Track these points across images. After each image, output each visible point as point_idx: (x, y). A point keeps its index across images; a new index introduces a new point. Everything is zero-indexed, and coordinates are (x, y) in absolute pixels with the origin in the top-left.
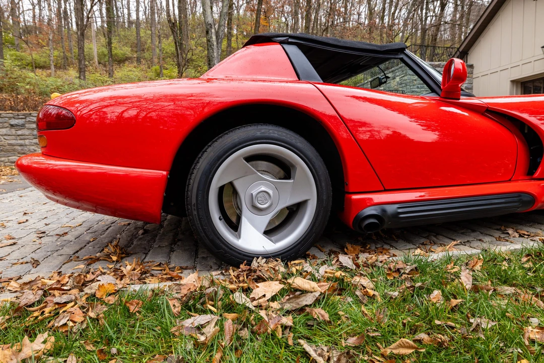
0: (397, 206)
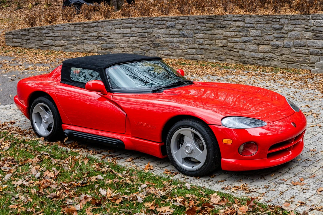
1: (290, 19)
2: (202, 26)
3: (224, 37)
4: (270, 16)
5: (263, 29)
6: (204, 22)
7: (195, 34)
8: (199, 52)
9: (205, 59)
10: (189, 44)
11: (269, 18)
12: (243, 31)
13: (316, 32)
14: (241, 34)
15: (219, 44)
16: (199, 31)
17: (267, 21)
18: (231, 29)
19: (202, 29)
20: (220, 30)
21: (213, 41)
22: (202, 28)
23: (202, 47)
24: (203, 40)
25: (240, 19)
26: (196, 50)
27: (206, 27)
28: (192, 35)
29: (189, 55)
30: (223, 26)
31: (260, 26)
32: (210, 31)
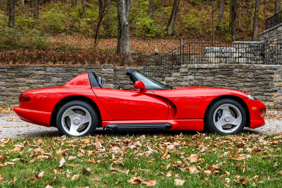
0: (117, 125)
1: (86, 68)
2: (3, 75)
3: (27, 84)
5: (64, 77)
6: (6, 71)
8: (1, 98)
9: (7, 104)
11: (68, 67)
12: (45, 79)
13: (107, 78)
14: (44, 81)
15: (22, 90)
17: (67, 70)
18: (34, 77)
19: (4, 78)
20: (22, 78)
21: (15, 88)
22: (4, 76)
23: (4, 94)
24: (5, 87)
25: (42, 68)
27: (7, 76)
30: (26, 75)
31: (61, 74)
32: (12, 79)
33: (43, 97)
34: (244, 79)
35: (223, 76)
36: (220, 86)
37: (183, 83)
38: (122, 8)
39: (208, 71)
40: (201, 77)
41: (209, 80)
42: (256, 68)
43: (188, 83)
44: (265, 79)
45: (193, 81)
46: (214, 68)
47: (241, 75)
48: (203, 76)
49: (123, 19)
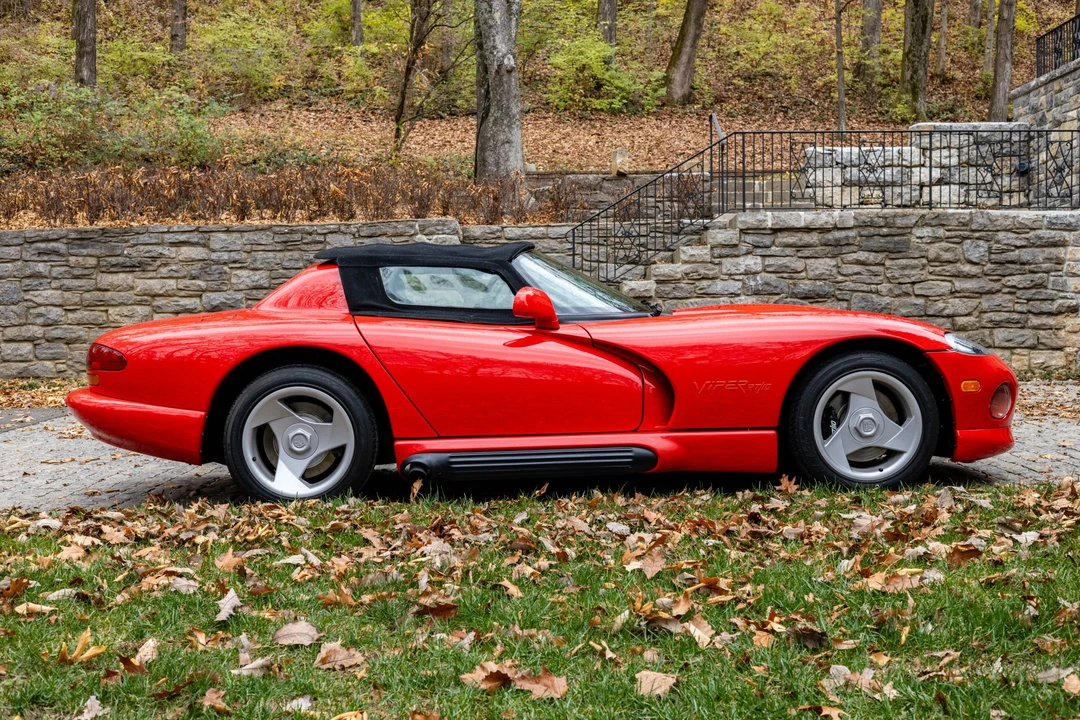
0: (449, 455)
1: (357, 235)
2: (53, 263)
3: (139, 298)
4: (295, 229)
5: (276, 267)
6: (61, 251)
7: (25, 291)
8: (46, 349)
9: (70, 372)
10: (6, 327)
11: (292, 232)
12: (206, 275)
14: (202, 283)
15: (121, 320)
16: (42, 281)
17: (285, 242)
18: (164, 271)
19: (54, 275)
20: (122, 275)
21: (97, 313)
22: (55, 269)
23: (56, 333)
24: (59, 311)
25: (195, 238)
26: (35, 345)
27: (67, 268)
28: (15, 297)
29: (6, 364)
30: (135, 261)
31: (264, 259)
32: (85, 280)
33: (178, 354)
34: (952, 265)
35: (872, 257)
36: (861, 294)
37: (718, 286)
38: (491, 7)
39: (814, 238)
40: (790, 261)
41: (817, 272)
42: (998, 223)
43: (740, 284)
44: (1031, 264)
45: (758, 278)
46: (836, 228)
47: (941, 253)
48: (795, 259)
49: (494, 47)
